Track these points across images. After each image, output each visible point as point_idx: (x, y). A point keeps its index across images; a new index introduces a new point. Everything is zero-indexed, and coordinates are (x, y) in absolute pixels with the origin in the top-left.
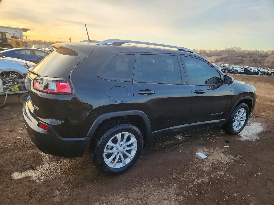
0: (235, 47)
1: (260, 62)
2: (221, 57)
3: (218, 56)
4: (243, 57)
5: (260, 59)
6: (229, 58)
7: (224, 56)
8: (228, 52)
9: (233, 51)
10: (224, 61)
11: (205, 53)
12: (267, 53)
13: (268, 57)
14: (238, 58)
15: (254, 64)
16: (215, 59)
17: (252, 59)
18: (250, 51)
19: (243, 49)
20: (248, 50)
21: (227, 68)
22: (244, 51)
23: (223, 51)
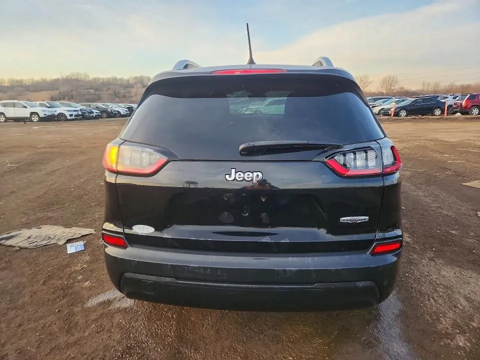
0: (77, 73)
1: (125, 97)
2: (58, 91)
3: (52, 90)
4: (96, 90)
5: (123, 91)
6: (74, 93)
7: (63, 89)
8: (67, 81)
9: (77, 80)
10: (66, 98)
11: (21, 86)
12: (128, 81)
13: (133, 87)
14: (89, 92)
15: (117, 99)
16: (50, 97)
17: (111, 92)
18: (103, 79)
19: (92, 76)
20: (101, 77)
21: (103, 110)
22: (95, 79)
23: (57, 80)
